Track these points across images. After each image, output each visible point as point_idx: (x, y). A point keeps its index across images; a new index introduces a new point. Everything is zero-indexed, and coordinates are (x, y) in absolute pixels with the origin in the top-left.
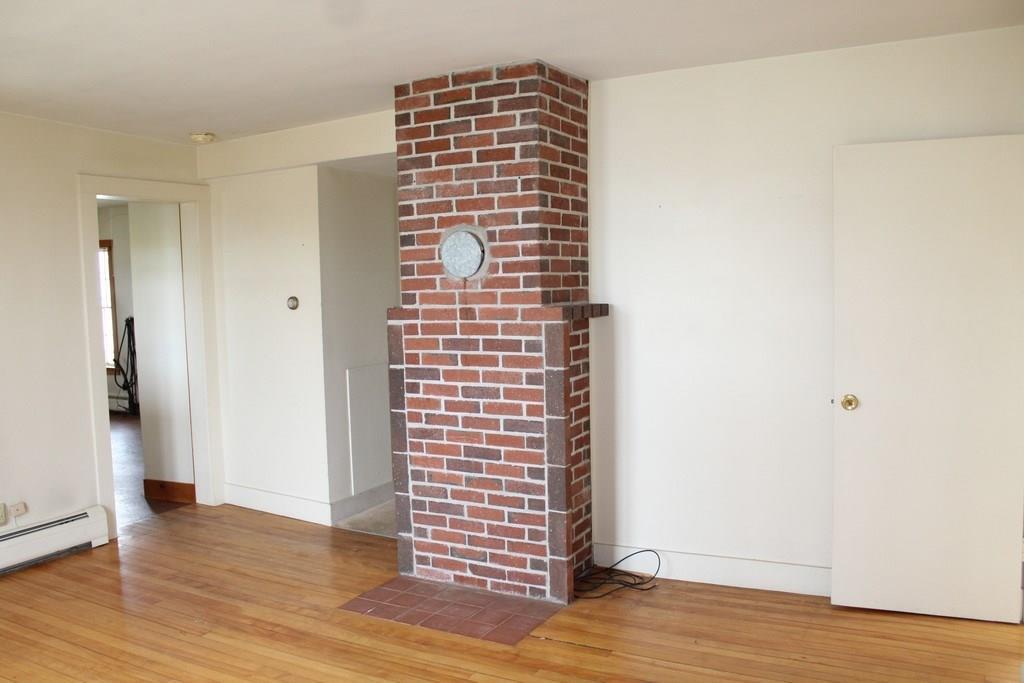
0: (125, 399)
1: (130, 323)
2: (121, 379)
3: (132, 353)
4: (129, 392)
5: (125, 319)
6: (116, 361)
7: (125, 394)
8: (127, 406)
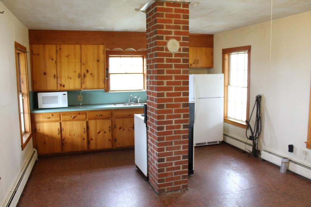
0: (250, 145)
1: (259, 99)
2: (249, 134)
3: (259, 119)
4: (254, 142)
5: (256, 96)
6: (247, 122)
7: (251, 142)
8: (251, 150)
